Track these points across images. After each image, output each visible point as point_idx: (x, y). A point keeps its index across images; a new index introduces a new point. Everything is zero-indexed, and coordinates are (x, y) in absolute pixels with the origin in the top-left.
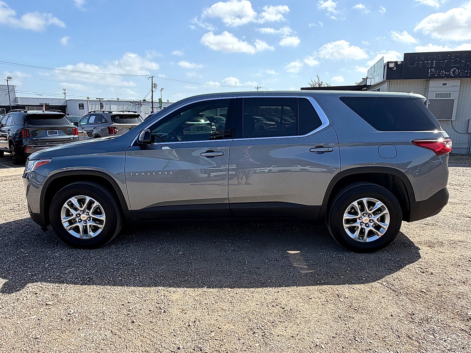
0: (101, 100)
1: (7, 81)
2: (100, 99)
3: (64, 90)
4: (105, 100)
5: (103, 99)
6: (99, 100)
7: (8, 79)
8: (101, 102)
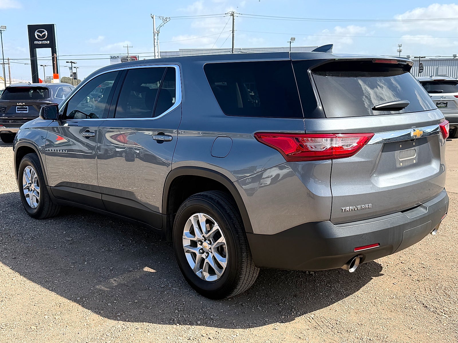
0: (421, 59)
1: (290, 43)
2: (420, 57)
3: (400, 47)
4: (427, 58)
5: (425, 57)
6: (419, 59)
7: (291, 41)
8: (420, 63)
